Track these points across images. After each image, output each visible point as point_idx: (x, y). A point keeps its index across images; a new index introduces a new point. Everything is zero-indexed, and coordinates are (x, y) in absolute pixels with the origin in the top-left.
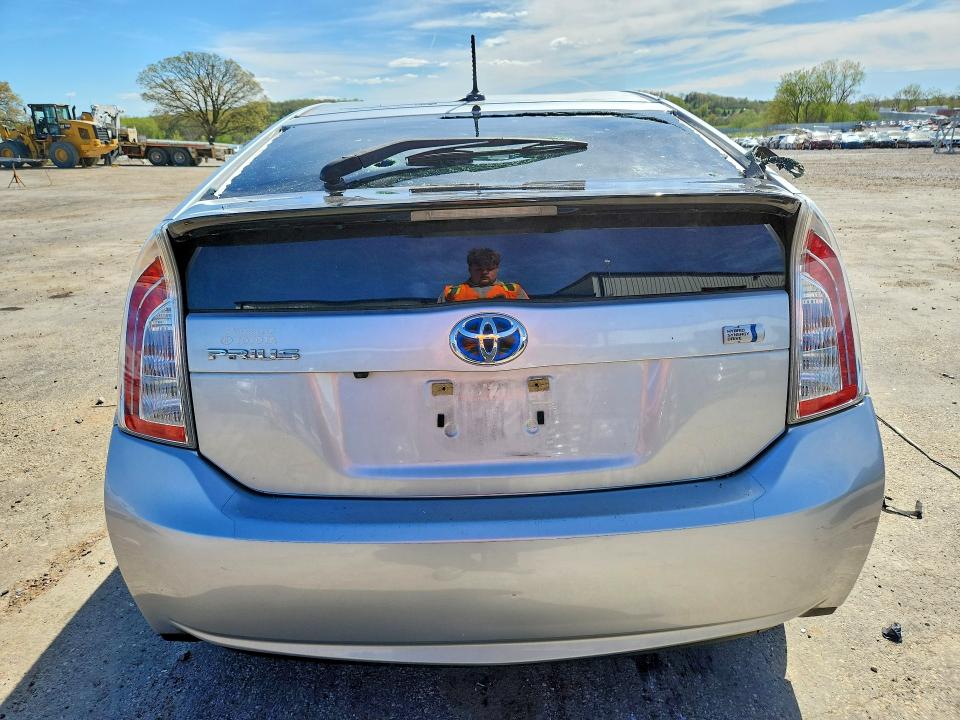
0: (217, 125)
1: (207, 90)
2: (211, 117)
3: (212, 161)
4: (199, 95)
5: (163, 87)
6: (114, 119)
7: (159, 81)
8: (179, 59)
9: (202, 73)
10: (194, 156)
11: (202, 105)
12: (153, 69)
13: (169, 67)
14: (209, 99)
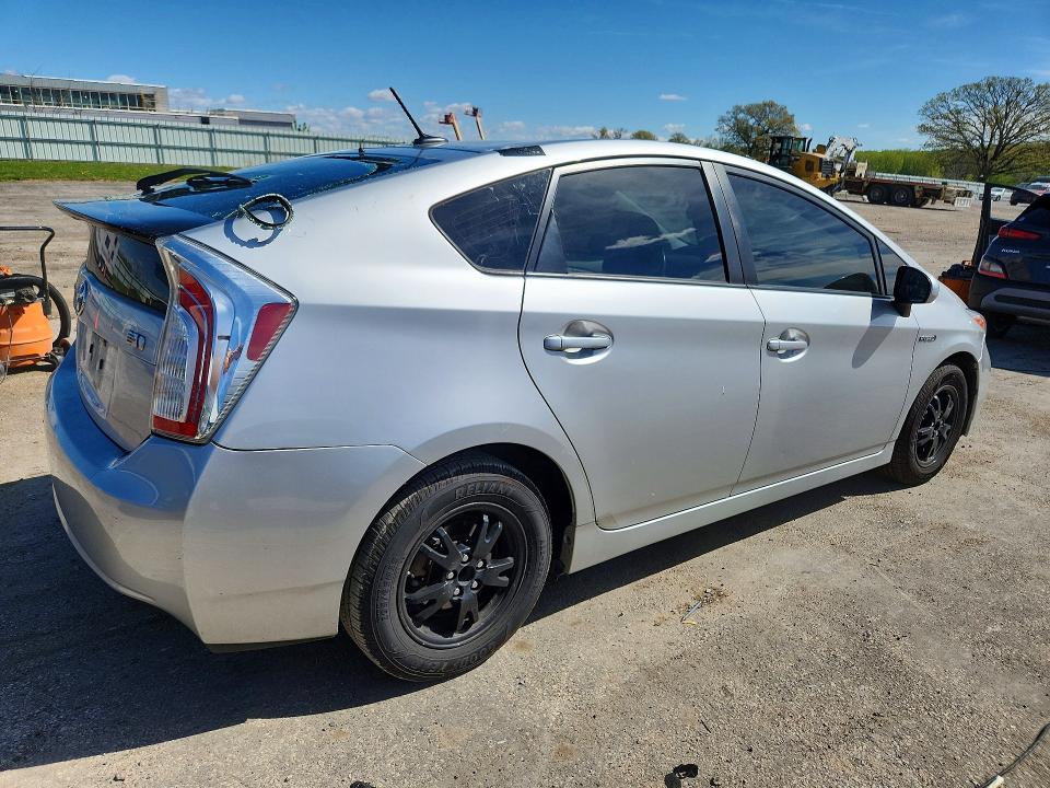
0: (994, 163)
1: (998, 123)
2: (991, 153)
3: (939, 204)
4: (988, 127)
5: (946, 118)
6: (849, 152)
7: (944, 111)
8: (978, 86)
9: (1002, 102)
10: (918, 195)
11: (987, 139)
12: (942, 98)
13: (962, 96)
14: (998, 132)
